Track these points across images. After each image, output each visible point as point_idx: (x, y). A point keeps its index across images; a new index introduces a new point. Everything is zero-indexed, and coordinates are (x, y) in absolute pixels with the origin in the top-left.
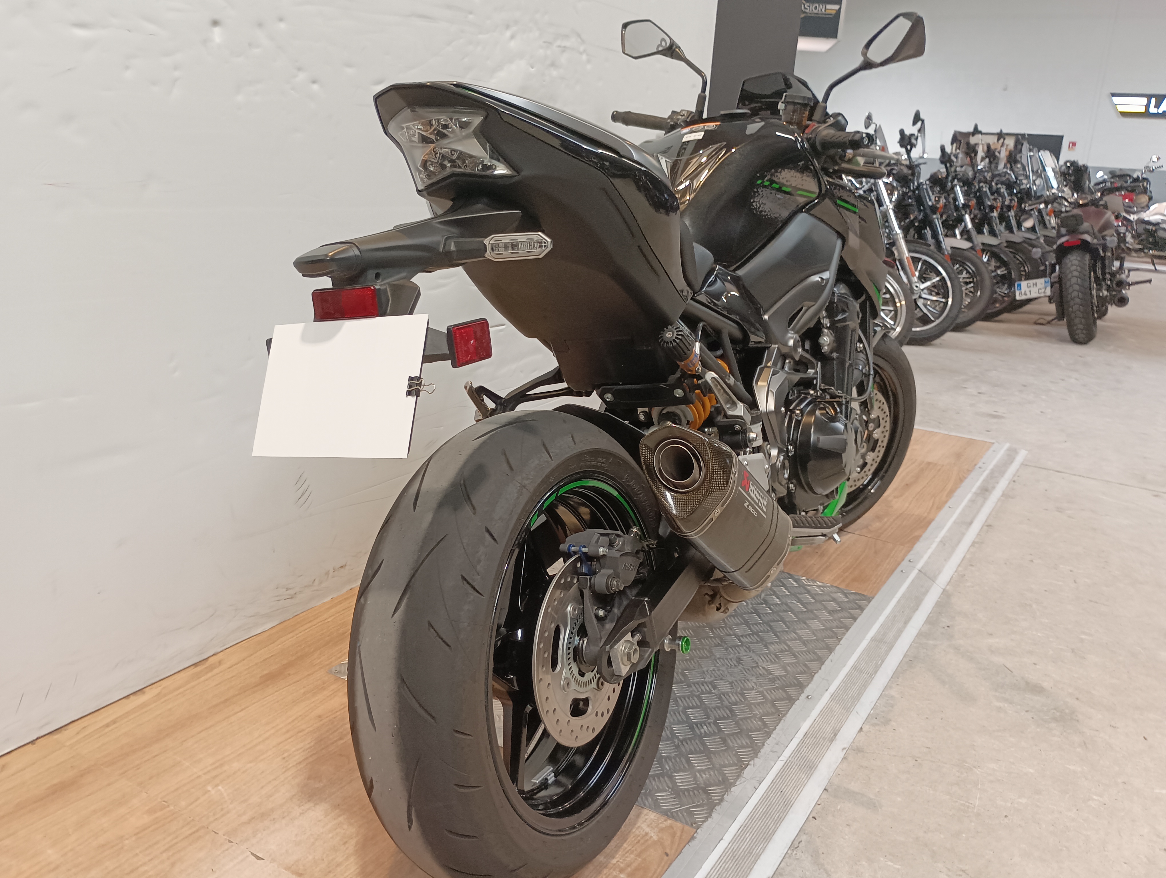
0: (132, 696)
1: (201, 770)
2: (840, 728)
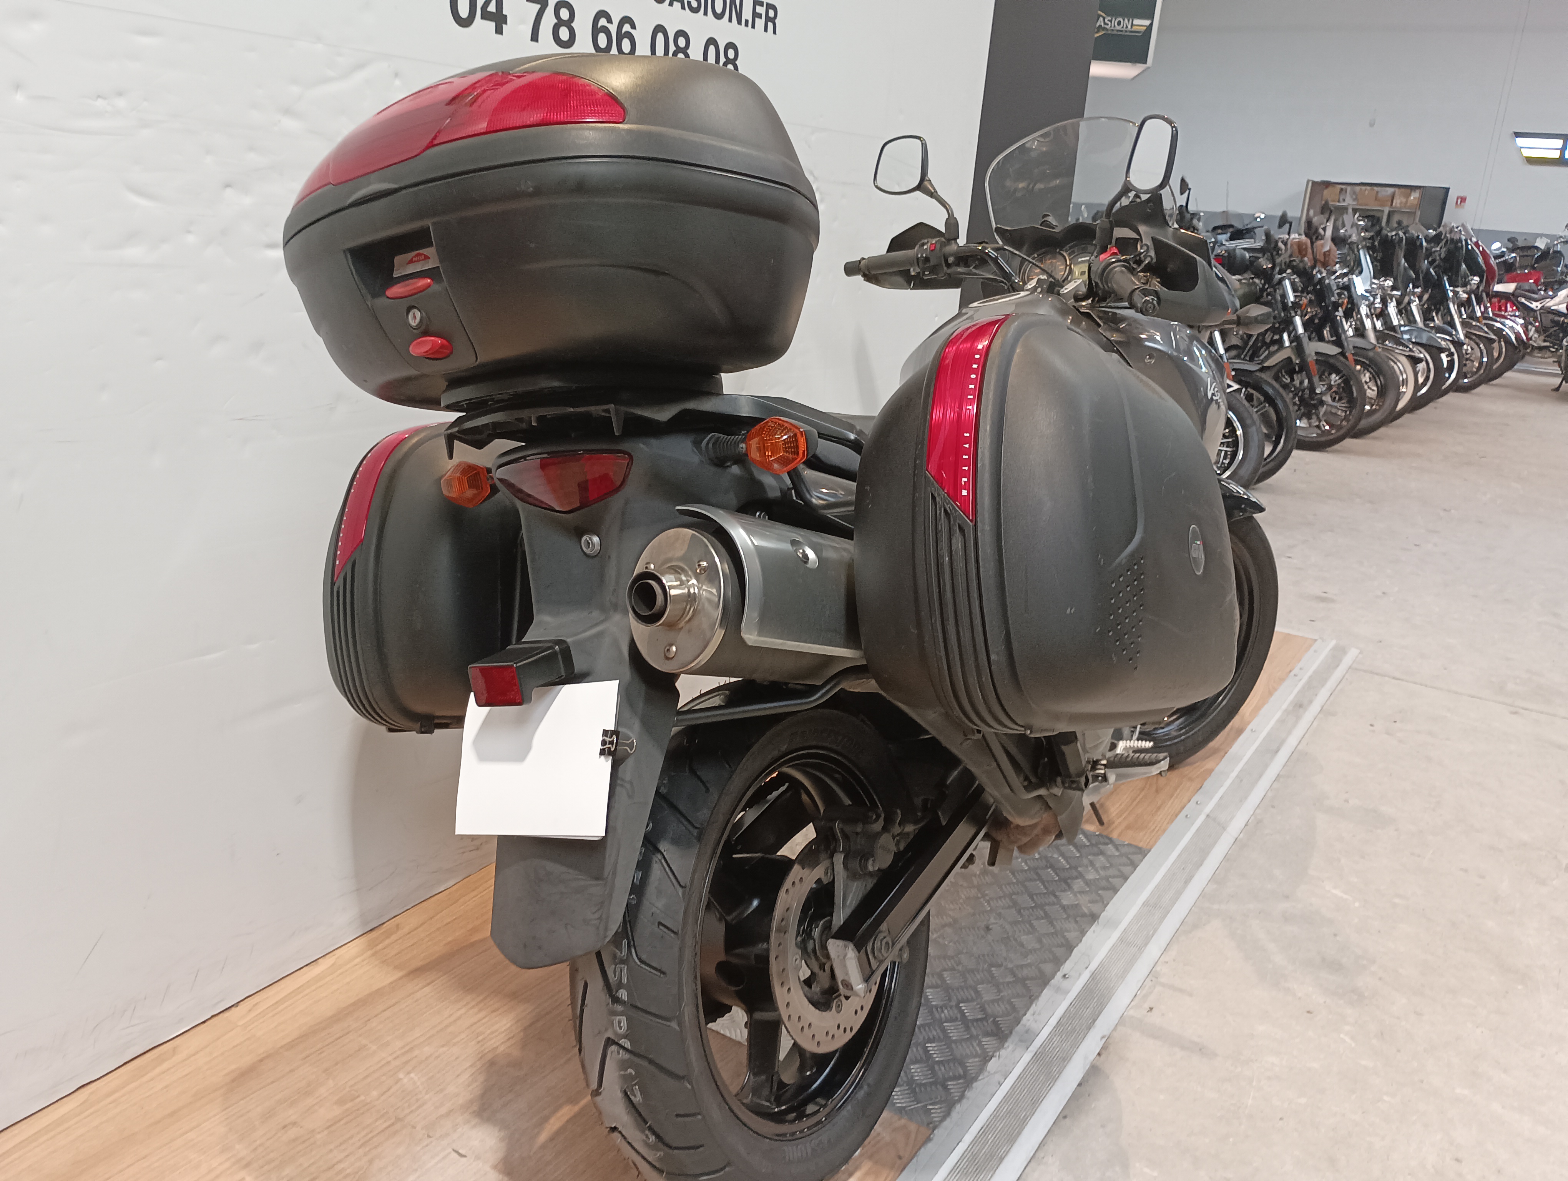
0: (306, 968)
1: (390, 1055)
2: (1100, 1012)
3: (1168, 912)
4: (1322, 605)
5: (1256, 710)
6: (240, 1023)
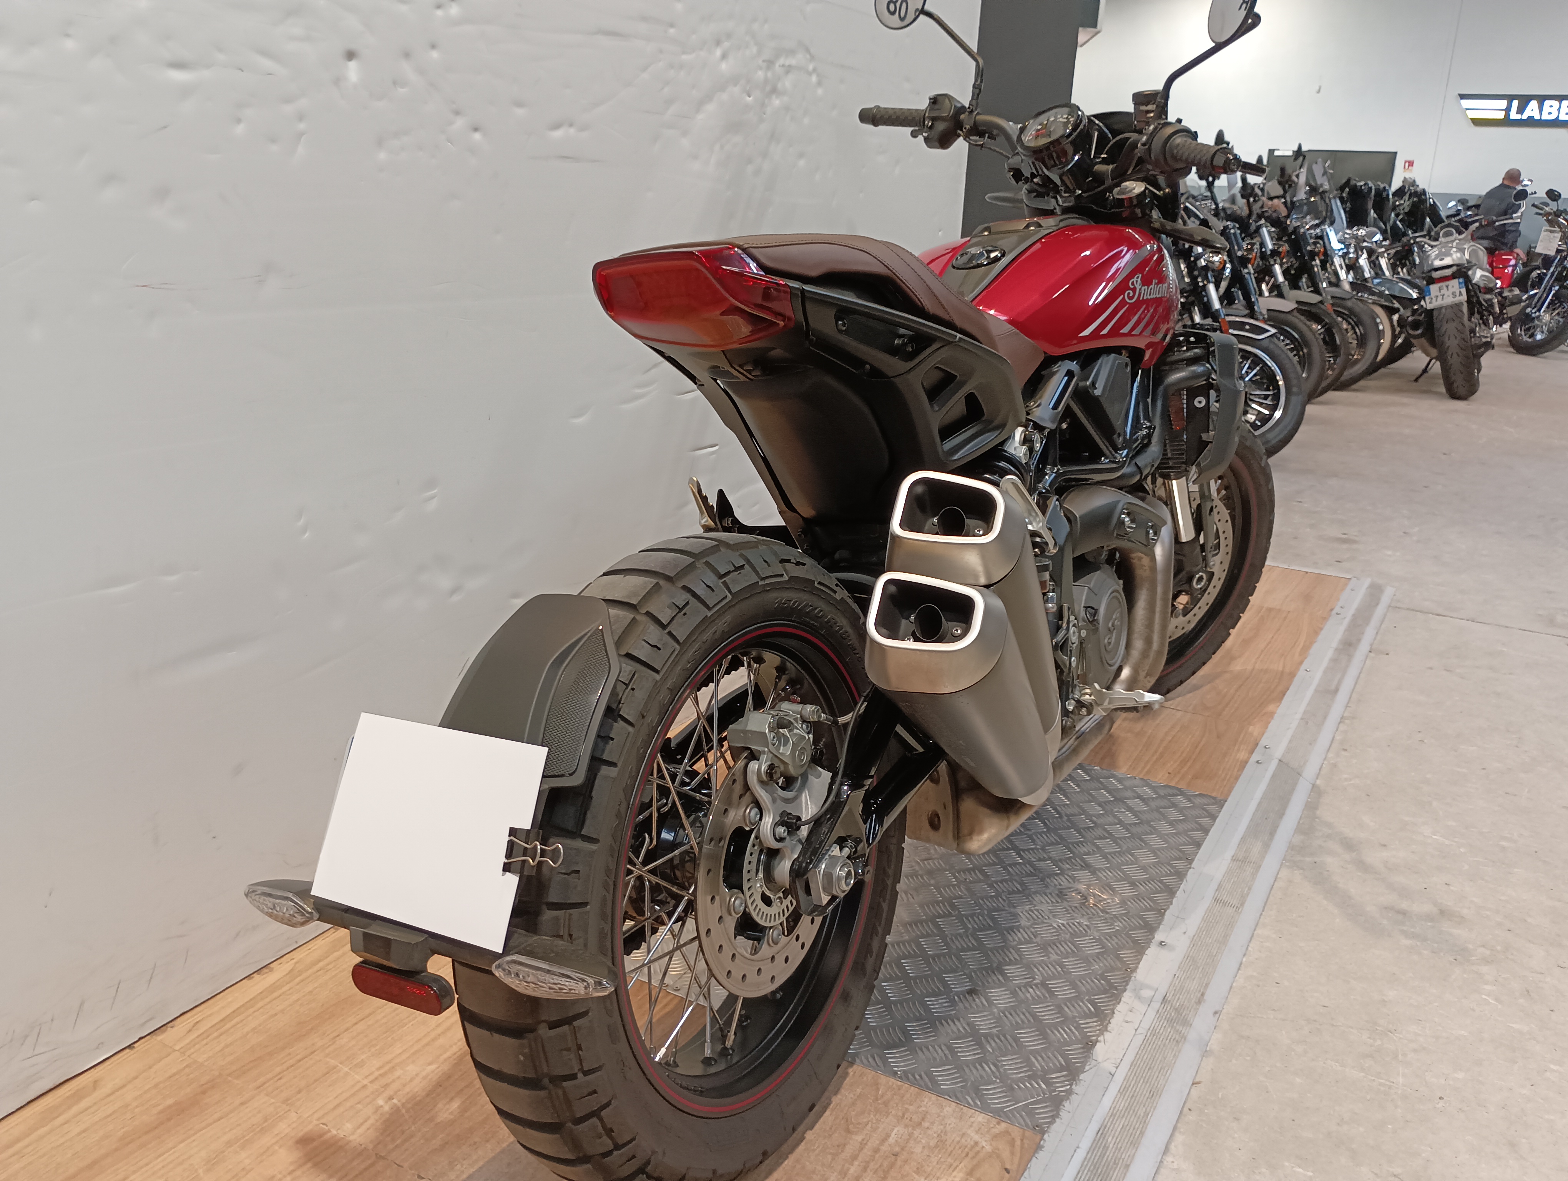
0: (256, 975)
1: (366, 1077)
2: (1207, 985)
3: (1260, 867)
4: (1345, 546)
5: (1306, 649)
6: (177, 1048)
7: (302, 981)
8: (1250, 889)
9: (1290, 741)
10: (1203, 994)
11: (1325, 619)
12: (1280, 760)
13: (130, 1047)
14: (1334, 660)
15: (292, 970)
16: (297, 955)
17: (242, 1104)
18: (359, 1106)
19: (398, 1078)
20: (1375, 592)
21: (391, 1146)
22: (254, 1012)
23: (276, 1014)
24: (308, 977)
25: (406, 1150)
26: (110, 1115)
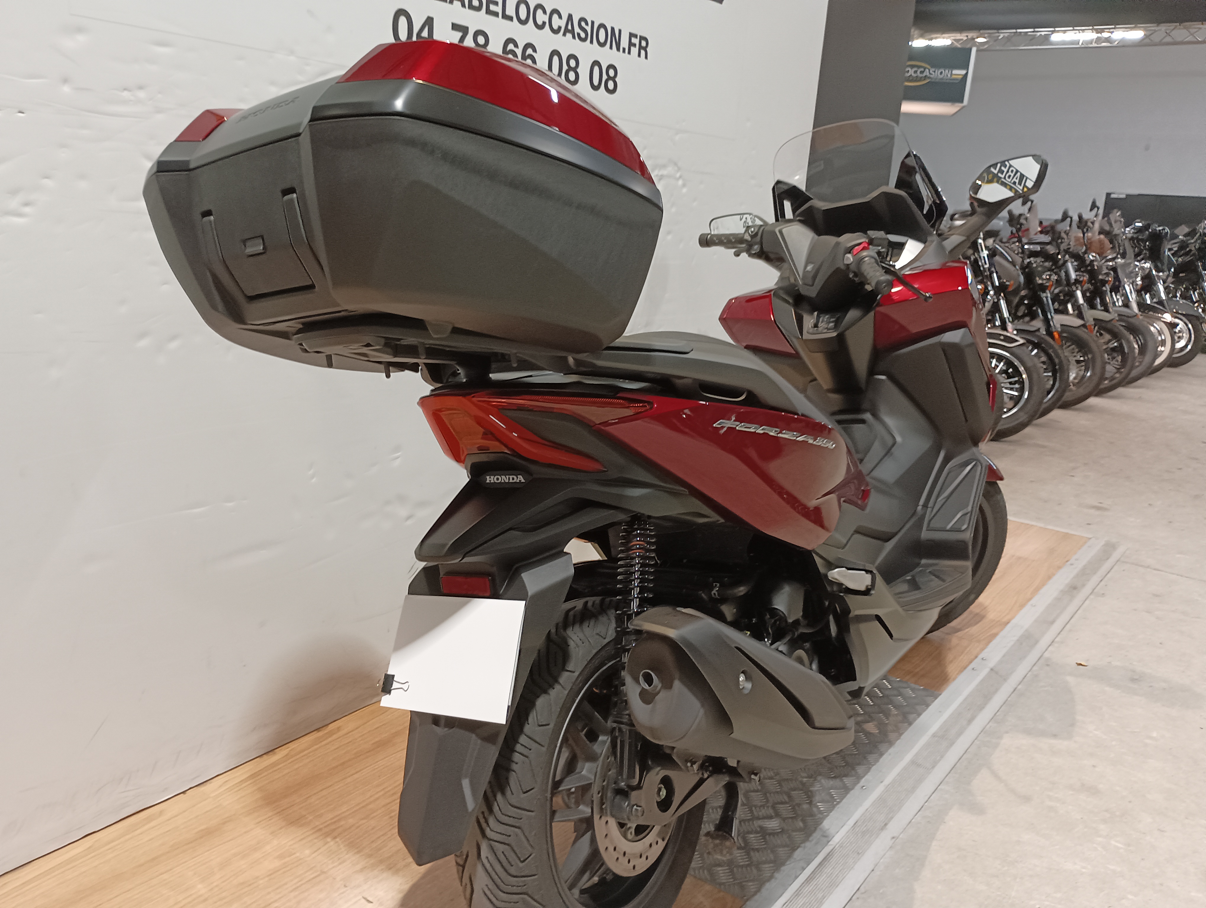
0: (265, 756)
1: (322, 824)
2: (892, 818)
3: (954, 743)
4: (1098, 513)
5: (1037, 590)
6: (212, 795)
7: (292, 762)
8: (942, 757)
9: (1004, 656)
10: (886, 825)
11: (1060, 568)
12: (992, 669)
13: (184, 792)
14: (1058, 599)
15: (286, 755)
16: (292, 746)
17: (245, 832)
18: (316, 841)
19: (342, 826)
20: (1109, 548)
21: (330, 867)
22: (261, 778)
23: (273, 781)
24: (296, 759)
25: (340, 869)
26: (167, 832)
